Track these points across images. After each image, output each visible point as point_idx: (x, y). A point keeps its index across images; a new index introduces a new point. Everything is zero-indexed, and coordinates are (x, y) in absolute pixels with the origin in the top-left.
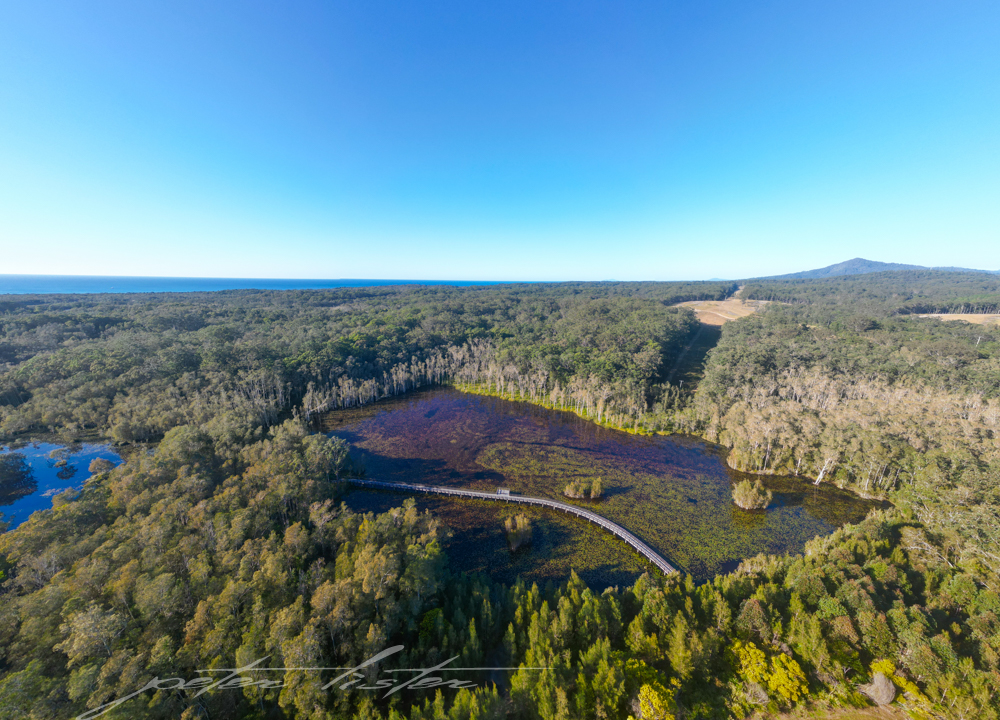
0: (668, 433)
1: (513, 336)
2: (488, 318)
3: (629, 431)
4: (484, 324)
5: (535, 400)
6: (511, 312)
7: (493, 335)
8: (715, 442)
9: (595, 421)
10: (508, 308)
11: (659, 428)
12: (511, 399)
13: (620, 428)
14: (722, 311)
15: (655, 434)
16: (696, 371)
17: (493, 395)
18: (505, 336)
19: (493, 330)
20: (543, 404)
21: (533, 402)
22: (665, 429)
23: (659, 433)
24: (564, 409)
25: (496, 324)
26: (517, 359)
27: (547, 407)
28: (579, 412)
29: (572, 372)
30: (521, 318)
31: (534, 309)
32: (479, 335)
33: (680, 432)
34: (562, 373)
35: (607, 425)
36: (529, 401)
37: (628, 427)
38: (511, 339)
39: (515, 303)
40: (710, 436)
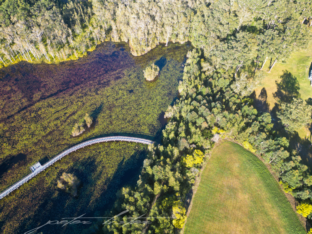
0: (94, 48)
3: (72, 58)
8: (119, 41)
9: (46, 62)
11: (87, 47)
13: (65, 59)
15: (88, 52)
22: (92, 46)
23: (90, 50)
24: (14, 62)
28: (28, 59)
33: (99, 43)
35: (56, 61)
37: (69, 55)
40: (116, 39)
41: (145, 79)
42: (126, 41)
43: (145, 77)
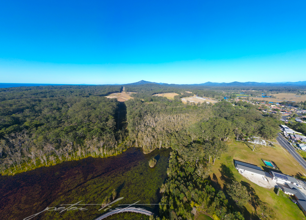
0: (126, 150)
1: (42, 124)
2: (19, 116)
3: (114, 155)
4: (17, 121)
5: (69, 158)
6: (37, 108)
7: (27, 128)
9: (101, 157)
10: (33, 106)
11: (123, 149)
12: (54, 164)
13: (111, 155)
14: (122, 96)
15: (122, 152)
16: (124, 121)
17: (40, 166)
18: (37, 126)
19: (26, 124)
20: (74, 159)
21: (69, 160)
22: (125, 149)
23: (124, 151)
24: (86, 157)
25: (27, 119)
26: (51, 140)
27: (77, 160)
28: (93, 156)
29: (84, 137)
30: (46, 111)
31: (52, 105)
32: (15, 131)
33: (129, 147)
34: (80, 140)
35: (106, 156)
36: (65, 160)
37: (113, 153)
38: (43, 127)
39: (37, 102)
40: (136, 146)
41: (149, 166)
42: (141, 147)
43: (149, 165)
